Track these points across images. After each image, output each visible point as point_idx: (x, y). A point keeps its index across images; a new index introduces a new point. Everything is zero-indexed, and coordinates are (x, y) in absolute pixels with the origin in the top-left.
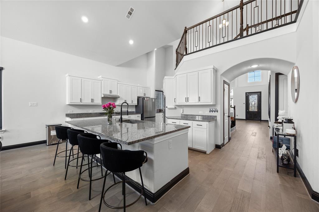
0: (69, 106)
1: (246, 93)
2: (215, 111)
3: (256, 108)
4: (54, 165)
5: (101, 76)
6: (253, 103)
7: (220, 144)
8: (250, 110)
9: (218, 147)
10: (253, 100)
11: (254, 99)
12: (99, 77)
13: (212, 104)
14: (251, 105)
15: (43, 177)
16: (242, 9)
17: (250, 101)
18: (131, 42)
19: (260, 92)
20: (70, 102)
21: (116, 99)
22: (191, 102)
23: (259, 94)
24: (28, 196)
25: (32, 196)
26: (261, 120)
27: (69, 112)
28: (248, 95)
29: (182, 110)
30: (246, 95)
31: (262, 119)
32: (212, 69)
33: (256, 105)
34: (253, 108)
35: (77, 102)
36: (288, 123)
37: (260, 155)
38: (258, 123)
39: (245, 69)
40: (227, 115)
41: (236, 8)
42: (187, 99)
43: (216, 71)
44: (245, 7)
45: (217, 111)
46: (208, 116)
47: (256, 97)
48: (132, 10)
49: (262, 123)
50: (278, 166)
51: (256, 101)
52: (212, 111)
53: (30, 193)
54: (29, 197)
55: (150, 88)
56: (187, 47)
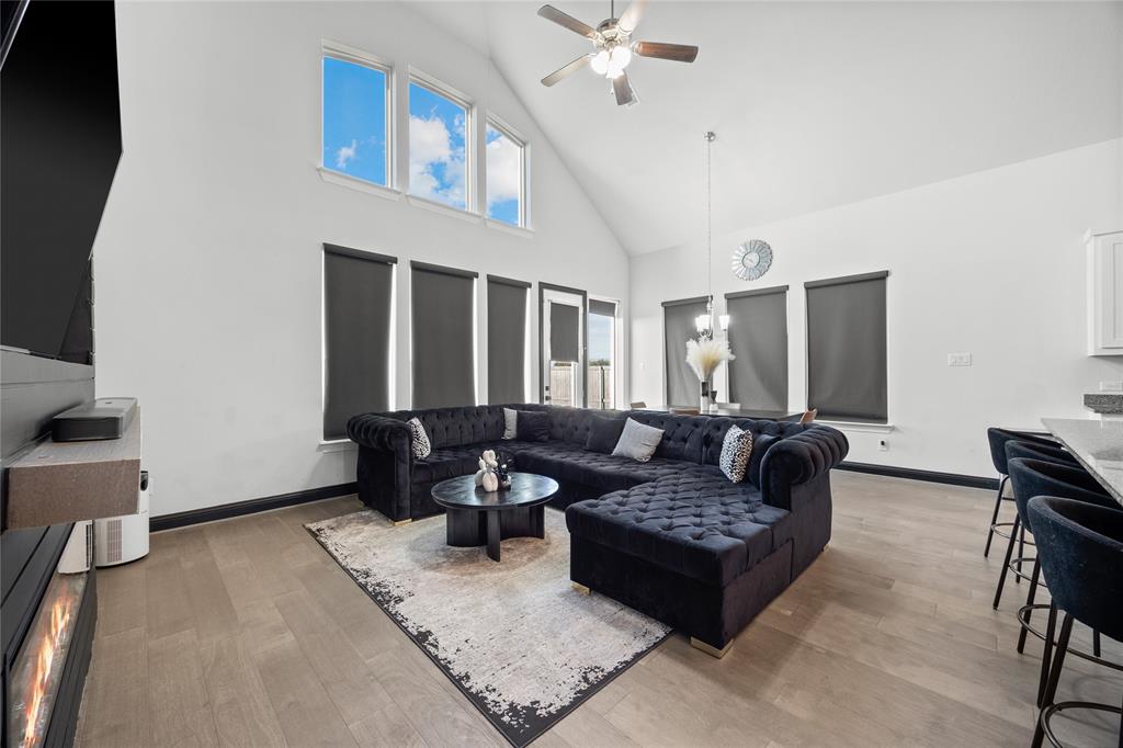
0: (1101, 362)
4: (986, 555)
15: (939, 567)
20: (1101, 346)
24: (886, 584)
25: (893, 589)
27: (1101, 389)
53: (894, 581)
54: (889, 587)
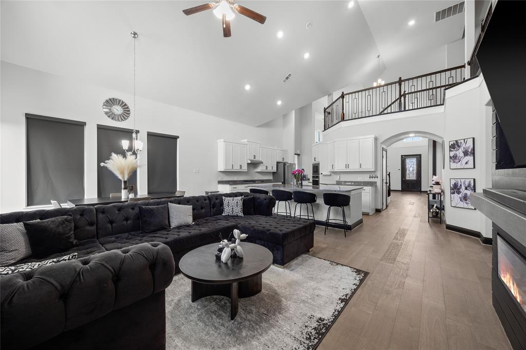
0: (220, 173)
1: (402, 156)
2: (375, 177)
3: (415, 175)
5: (246, 140)
6: (411, 169)
7: (380, 208)
8: (407, 178)
9: (378, 211)
10: (411, 165)
11: (412, 163)
12: (243, 141)
13: (373, 170)
14: (408, 172)
16: (400, 85)
17: (407, 167)
18: (279, 103)
19: (420, 155)
21: (258, 165)
22: (351, 169)
23: (419, 157)
26: (421, 192)
28: (404, 159)
29: (338, 176)
30: (402, 159)
31: (422, 190)
32: (373, 139)
33: (415, 172)
34: (411, 175)
35: (230, 168)
36: (437, 184)
37: (416, 216)
38: (417, 194)
39: (403, 137)
40: (385, 181)
41: (395, 83)
42: (347, 166)
43: (376, 139)
44: (403, 83)
45: (377, 177)
46: (368, 182)
47: (414, 160)
48: (290, 75)
49: (422, 194)
50: (429, 217)
51: (415, 167)
52: (372, 177)
55: (287, 151)
56: (345, 112)
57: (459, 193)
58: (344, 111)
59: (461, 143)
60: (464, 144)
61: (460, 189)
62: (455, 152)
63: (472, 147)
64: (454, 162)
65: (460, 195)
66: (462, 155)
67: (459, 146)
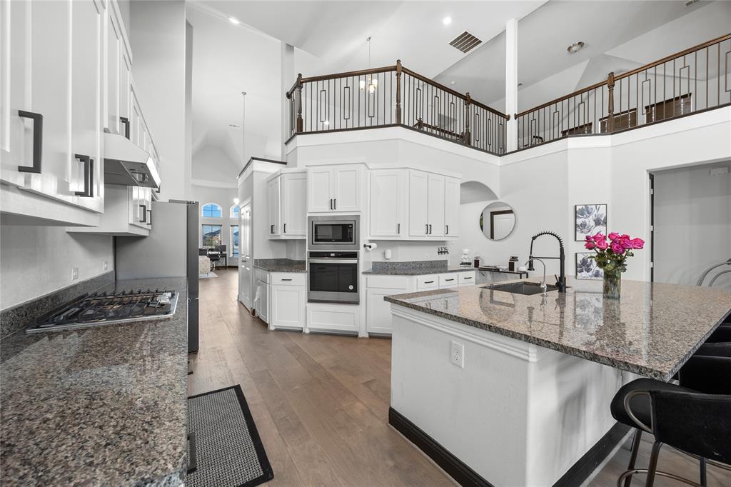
2: (445, 253)
42: (429, 228)
52: (442, 253)
57: (588, 270)
58: (402, 104)
59: (592, 209)
60: (596, 211)
61: (590, 265)
62: (583, 219)
63: (605, 215)
64: (582, 232)
65: (590, 273)
66: (593, 223)
67: (589, 213)
